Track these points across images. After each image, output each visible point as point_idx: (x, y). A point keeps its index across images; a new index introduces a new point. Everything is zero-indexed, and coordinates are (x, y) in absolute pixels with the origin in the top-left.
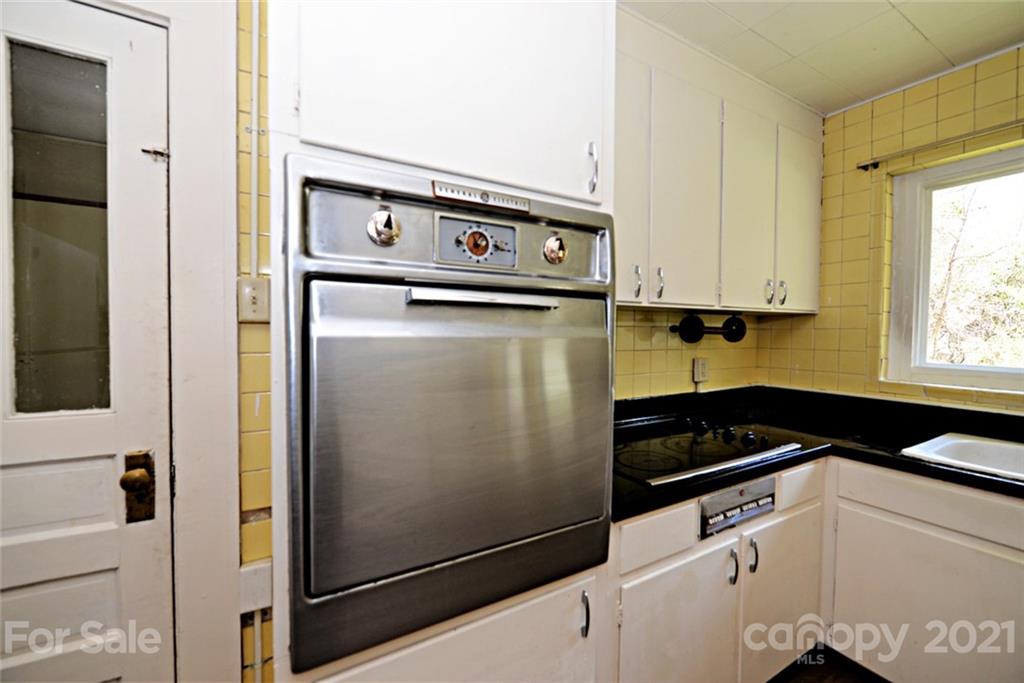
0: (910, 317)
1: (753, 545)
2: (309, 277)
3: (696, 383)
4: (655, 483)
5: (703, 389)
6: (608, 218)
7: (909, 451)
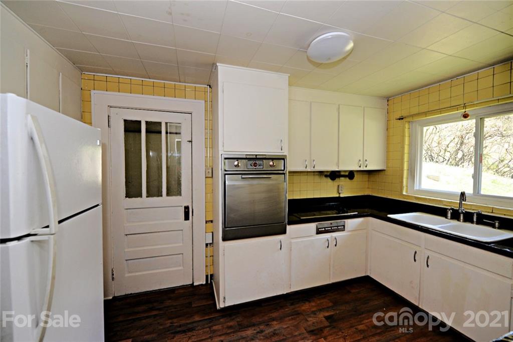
0: (414, 173)
1: (336, 239)
2: (225, 174)
3: (340, 193)
4: (302, 218)
5: (342, 196)
6: (286, 156)
7: (389, 216)
